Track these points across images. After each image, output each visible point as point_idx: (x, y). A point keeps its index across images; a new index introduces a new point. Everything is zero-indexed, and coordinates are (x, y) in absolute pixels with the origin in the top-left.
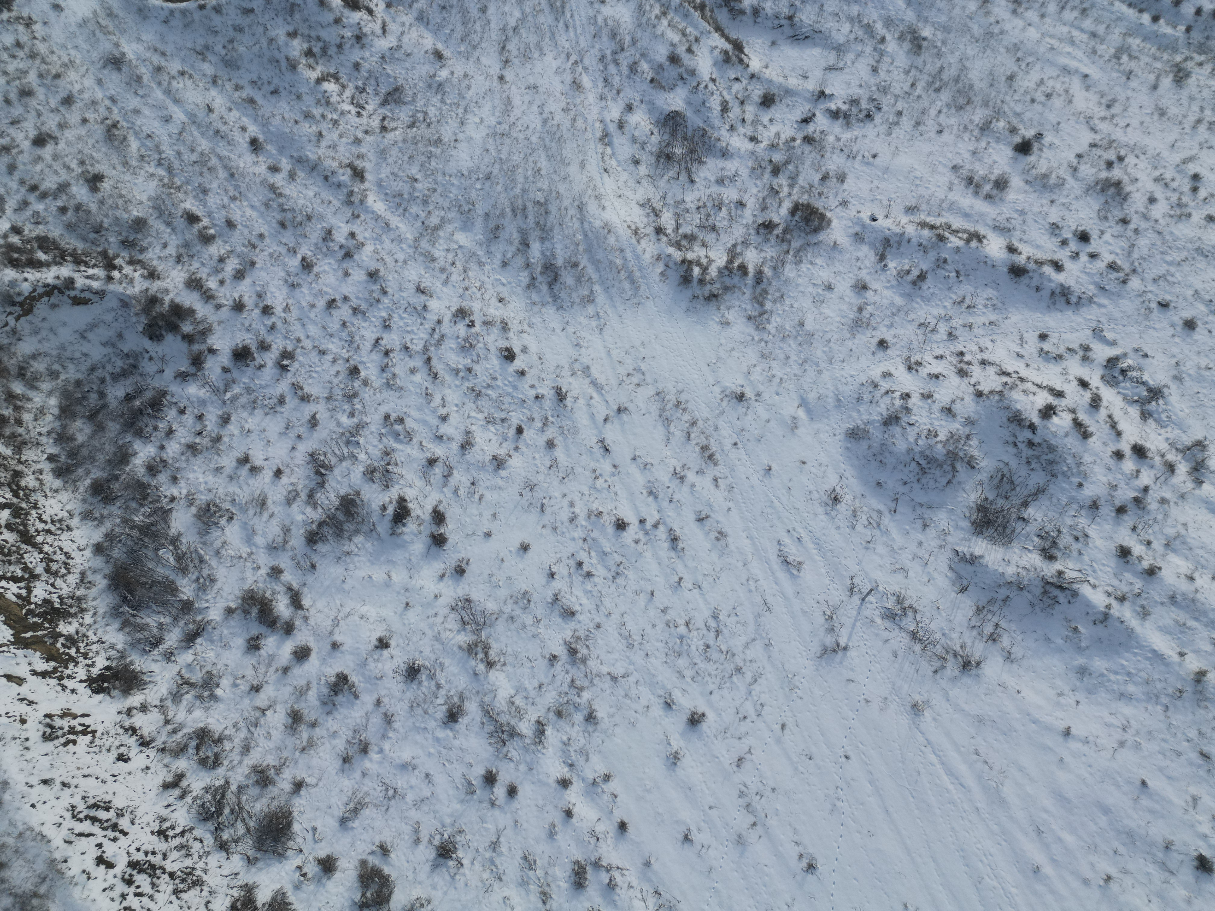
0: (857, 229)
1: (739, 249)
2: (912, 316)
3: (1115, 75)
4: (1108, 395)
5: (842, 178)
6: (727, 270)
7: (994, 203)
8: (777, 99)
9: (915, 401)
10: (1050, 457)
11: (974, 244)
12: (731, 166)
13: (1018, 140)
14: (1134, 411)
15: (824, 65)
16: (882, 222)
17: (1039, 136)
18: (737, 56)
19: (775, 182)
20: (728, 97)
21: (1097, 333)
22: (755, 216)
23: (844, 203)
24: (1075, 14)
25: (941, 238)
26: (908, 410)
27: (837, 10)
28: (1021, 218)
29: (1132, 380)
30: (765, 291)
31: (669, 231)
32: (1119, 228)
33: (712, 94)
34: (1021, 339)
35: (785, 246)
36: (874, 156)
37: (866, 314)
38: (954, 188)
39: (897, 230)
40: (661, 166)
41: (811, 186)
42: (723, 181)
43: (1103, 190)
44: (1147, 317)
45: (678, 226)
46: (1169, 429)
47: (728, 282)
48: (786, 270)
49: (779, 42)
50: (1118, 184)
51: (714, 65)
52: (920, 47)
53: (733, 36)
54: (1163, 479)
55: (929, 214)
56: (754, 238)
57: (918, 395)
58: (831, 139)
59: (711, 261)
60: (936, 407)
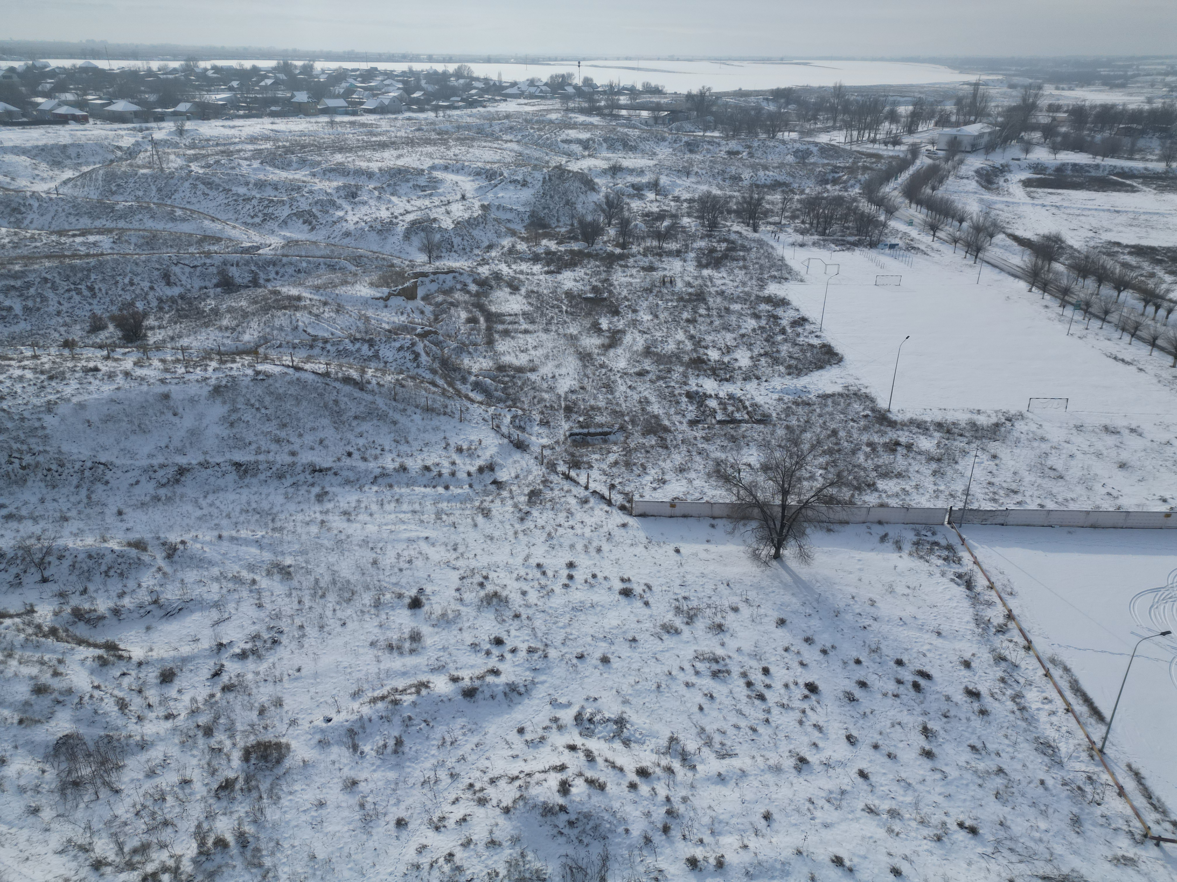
0: (318, 737)
1: (205, 826)
2: (411, 781)
3: (445, 529)
4: (594, 745)
5: (279, 703)
6: (204, 853)
7: (419, 653)
8: (176, 670)
9: (460, 855)
10: (591, 824)
11: (424, 692)
12: (156, 754)
13: (407, 601)
14: (618, 745)
15: (210, 623)
16: (337, 719)
17: (421, 590)
18: (115, 655)
19: (213, 742)
20: (121, 694)
21: (554, 703)
22: (207, 784)
23: (293, 722)
24: (393, 505)
25: (395, 702)
26: (459, 869)
27: (198, 578)
28: (446, 654)
29: (599, 723)
30: (258, 850)
31: (111, 857)
32: (517, 622)
33: (102, 699)
34: (507, 743)
35: (255, 794)
36: (299, 670)
37: (369, 806)
38: (381, 658)
39: (355, 717)
40: (70, 797)
41: (252, 726)
42: (154, 772)
43: (489, 604)
44: (577, 672)
45: (120, 847)
46: (648, 742)
47: (210, 866)
48: (269, 817)
49: (154, 625)
50: (495, 594)
51: (92, 672)
52: (289, 573)
53: (101, 640)
54: (671, 783)
55: (374, 690)
56: (216, 806)
57: (459, 848)
58: (250, 676)
59: (178, 859)
60: (481, 847)
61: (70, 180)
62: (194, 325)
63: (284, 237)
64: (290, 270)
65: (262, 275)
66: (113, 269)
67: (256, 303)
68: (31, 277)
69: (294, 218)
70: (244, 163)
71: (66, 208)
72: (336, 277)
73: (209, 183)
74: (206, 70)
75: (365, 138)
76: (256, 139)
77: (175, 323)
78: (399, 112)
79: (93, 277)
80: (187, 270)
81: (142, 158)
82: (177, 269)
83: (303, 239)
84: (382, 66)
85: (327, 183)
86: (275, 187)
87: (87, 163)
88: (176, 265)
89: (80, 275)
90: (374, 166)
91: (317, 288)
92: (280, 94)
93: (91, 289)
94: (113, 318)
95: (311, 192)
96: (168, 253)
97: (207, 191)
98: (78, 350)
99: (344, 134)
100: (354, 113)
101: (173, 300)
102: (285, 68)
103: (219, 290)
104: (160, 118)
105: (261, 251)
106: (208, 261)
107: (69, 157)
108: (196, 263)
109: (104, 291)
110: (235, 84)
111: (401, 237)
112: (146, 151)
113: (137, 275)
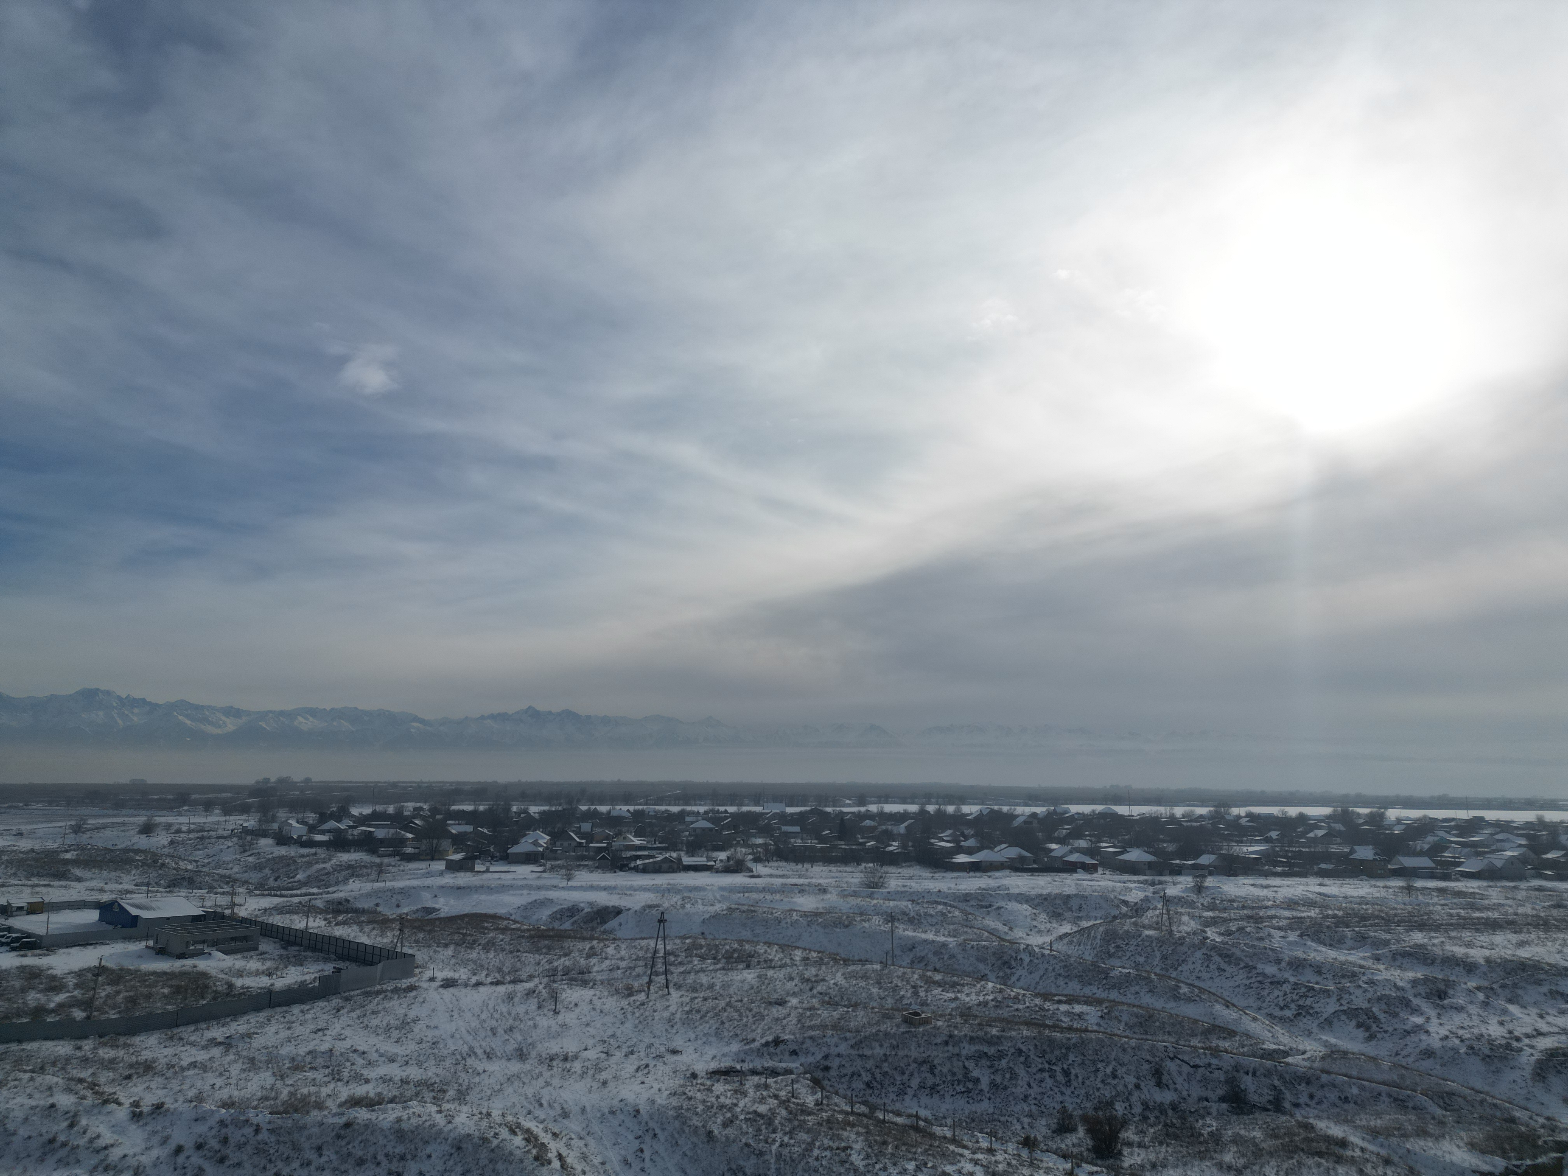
61: (1066, 935)
62: (1184, 1151)
63: (1326, 1044)
64: (1333, 1096)
65: (1288, 1095)
66: (1096, 1052)
67: (1276, 1137)
68: (1006, 1046)
69: (1343, 1017)
70: (1277, 934)
71: (1057, 967)
72: (1409, 1120)
73: (1227, 956)
74: (1239, 817)
75: (1463, 913)
76: (1296, 903)
77: (1161, 1144)
78: (1521, 878)
79: (1072, 1057)
80: (1186, 1069)
81: (1149, 917)
82: (1171, 1066)
83: (1356, 1050)
84: (1490, 815)
85: (1398, 972)
86: (1318, 969)
87: (1088, 918)
88: (1172, 1059)
89: (1057, 1052)
90: (1478, 955)
91: (1374, 1133)
92: (1334, 849)
93: (1066, 1073)
94: (1085, 1119)
95: (1371, 982)
96: (1165, 1042)
97: (1223, 965)
98: (1038, 1154)
99: (1428, 904)
100: (1445, 877)
101: (1161, 1108)
102: (1345, 817)
103: (1224, 1106)
104: (1177, 871)
105: (1290, 1060)
106: (1214, 1061)
107: (1071, 910)
108: (1198, 1062)
109: (1080, 1079)
110: (1274, 834)
111: (1528, 1072)
112: (1155, 908)
113: (1122, 1065)
